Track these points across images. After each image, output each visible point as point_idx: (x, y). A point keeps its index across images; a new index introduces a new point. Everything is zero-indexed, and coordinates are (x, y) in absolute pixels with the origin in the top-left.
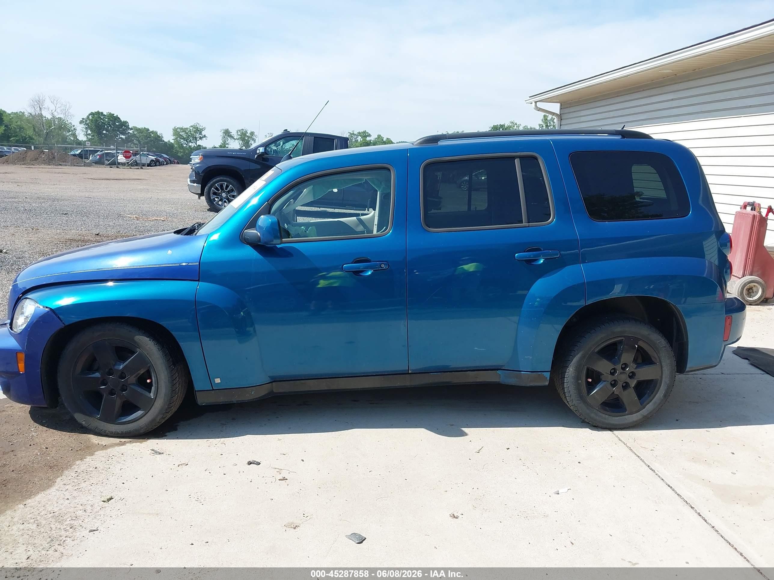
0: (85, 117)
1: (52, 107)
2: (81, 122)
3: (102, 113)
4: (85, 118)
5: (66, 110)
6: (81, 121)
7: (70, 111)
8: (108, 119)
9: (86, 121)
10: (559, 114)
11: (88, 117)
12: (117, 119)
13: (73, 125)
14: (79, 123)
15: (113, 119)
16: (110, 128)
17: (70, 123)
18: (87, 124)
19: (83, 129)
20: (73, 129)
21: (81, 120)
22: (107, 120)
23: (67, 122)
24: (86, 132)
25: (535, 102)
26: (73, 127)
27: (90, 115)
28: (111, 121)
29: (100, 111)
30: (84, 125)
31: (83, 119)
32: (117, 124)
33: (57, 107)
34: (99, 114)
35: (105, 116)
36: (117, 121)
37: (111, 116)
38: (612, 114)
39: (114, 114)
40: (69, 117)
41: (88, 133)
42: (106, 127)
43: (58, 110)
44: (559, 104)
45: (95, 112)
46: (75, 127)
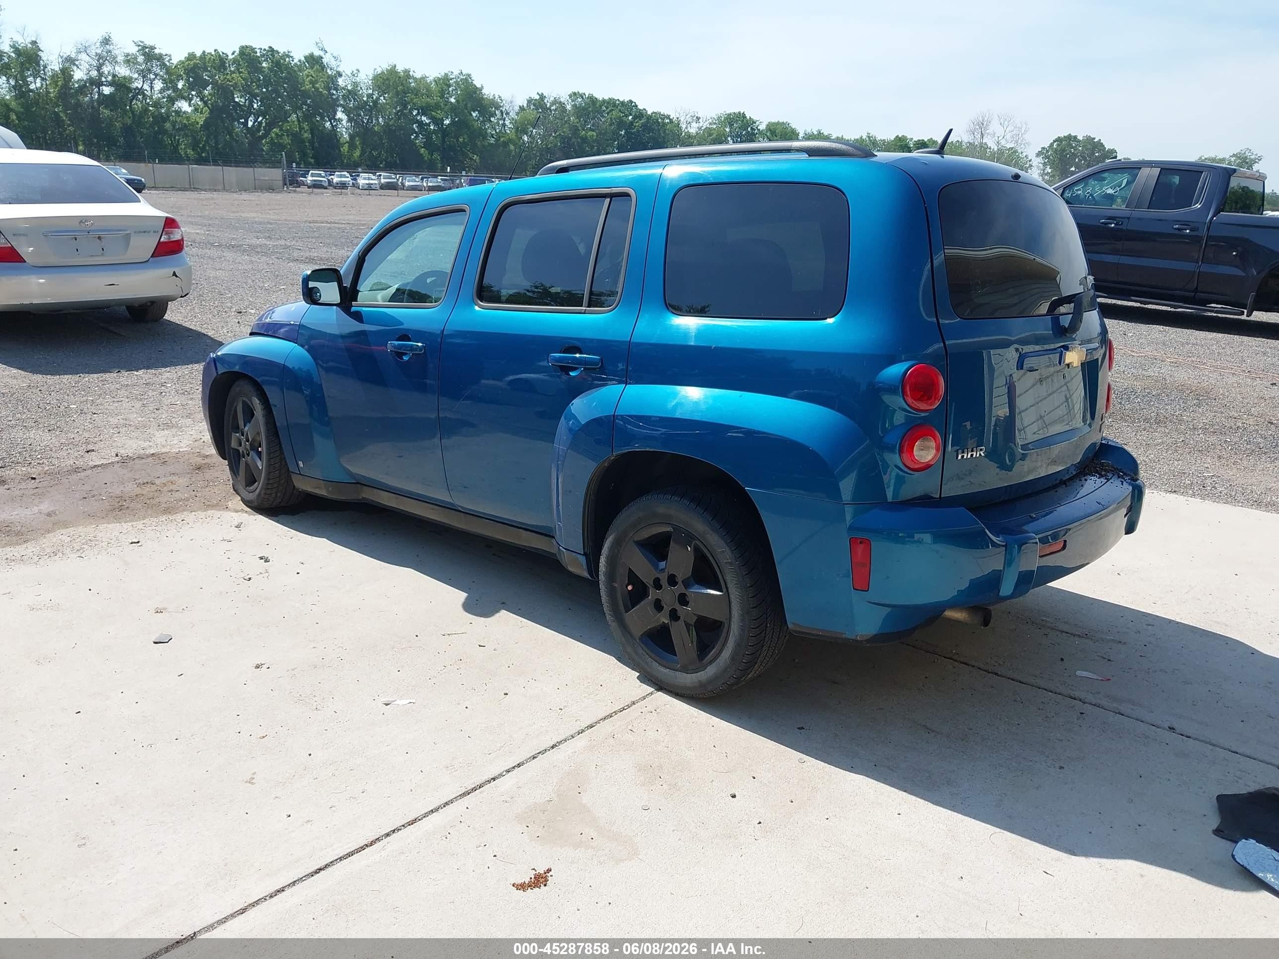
0: (1047, 145)
1: (1000, 131)
2: (1038, 155)
3: (1075, 137)
4: (1046, 147)
5: (1020, 135)
6: (1039, 152)
7: (1025, 136)
8: (1083, 147)
9: (1047, 151)
11: (1052, 145)
12: (1100, 145)
13: (1030, 159)
14: (1035, 155)
15: (1093, 146)
16: (1083, 162)
17: (1026, 156)
18: (1047, 157)
19: (1040, 165)
20: (1027, 166)
21: (1040, 150)
22: (1080, 148)
23: (1020, 155)
24: (1044, 170)
26: (1028, 163)
27: (1054, 141)
28: (1087, 149)
29: (1073, 134)
30: (1043, 158)
31: (1043, 148)
32: (1097, 154)
33: (1007, 131)
34: (1070, 140)
35: (1080, 141)
36: (1099, 149)
37: (1089, 140)
39: (1094, 139)
40: (1022, 146)
41: (1046, 171)
42: (1077, 160)
43: (1008, 137)
45: (1064, 136)
46: (1031, 163)
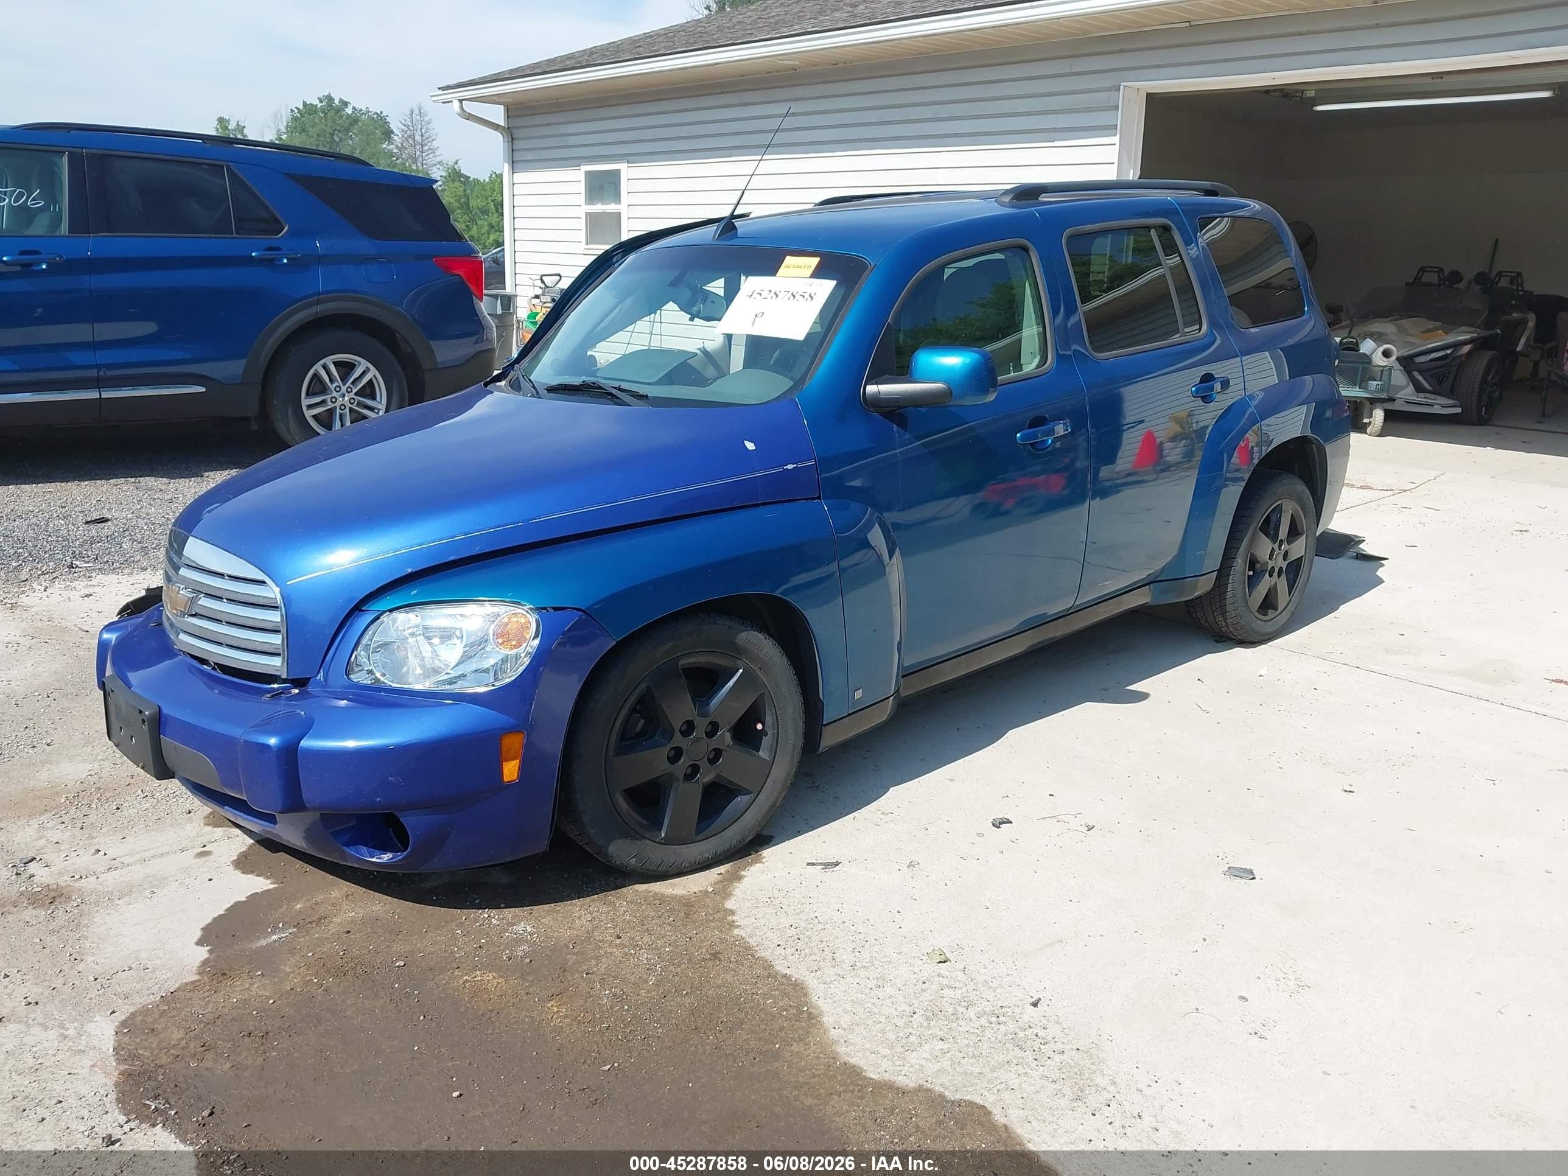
10: (503, 124)
25: (459, 100)
38: (650, 134)
44: (503, 106)
